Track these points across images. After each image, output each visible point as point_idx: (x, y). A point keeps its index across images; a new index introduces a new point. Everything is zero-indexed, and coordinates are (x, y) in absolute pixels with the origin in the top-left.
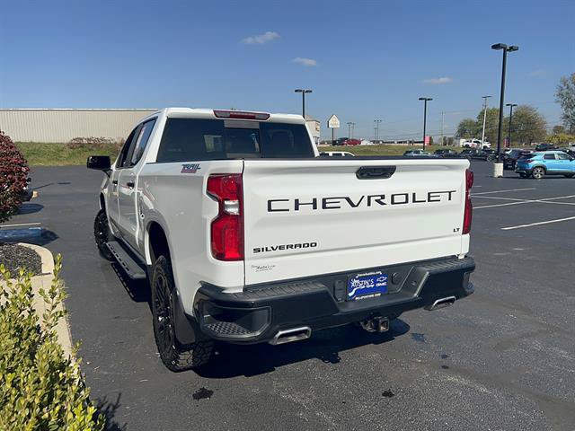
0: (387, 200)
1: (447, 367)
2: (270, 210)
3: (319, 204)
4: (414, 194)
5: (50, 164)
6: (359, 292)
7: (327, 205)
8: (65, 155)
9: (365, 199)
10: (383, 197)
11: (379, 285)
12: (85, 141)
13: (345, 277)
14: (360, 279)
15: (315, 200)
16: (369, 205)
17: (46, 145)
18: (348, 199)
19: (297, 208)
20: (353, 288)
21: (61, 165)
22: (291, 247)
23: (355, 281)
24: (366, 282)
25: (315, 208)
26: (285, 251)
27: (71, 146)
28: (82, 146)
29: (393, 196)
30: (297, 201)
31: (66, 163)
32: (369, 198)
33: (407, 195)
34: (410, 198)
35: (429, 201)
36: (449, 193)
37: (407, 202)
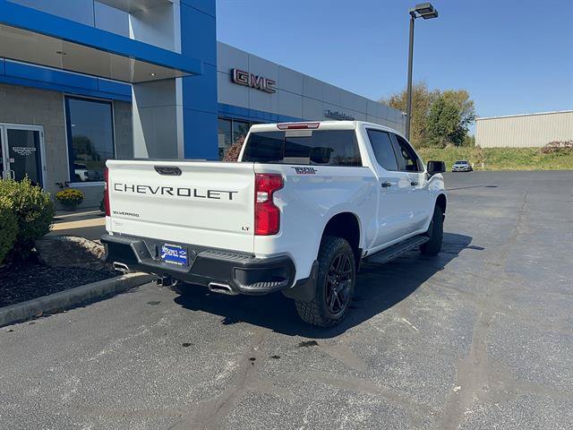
0: (175, 192)
2: (115, 189)
3: (136, 189)
4: (195, 190)
5: (519, 168)
6: (168, 257)
7: (140, 190)
8: (536, 159)
9: (160, 189)
10: (172, 189)
11: (181, 256)
12: (562, 145)
13: (158, 244)
15: (134, 186)
16: (162, 193)
17: (520, 150)
18: (150, 188)
19: (125, 190)
20: (164, 253)
21: (529, 169)
22: (127, 214)
23: (165, 249)
24: (173, 251)
25: (134, 191)
26: (125, 216)
27: (546, 150)
28: (557, 150)
29: (178, 190)
30: (125, 186)
31: (534, 168)
32: (163, 189)
33: (189, 190)
34: (192, 193)
35: (209, 197)
36: (231, 193)
37: (189, 195)
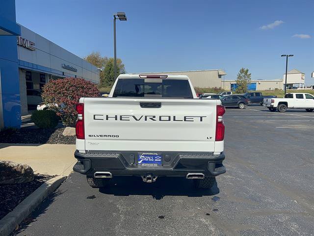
0: (157, 118)
1: (209, 215)
2: (94, 119)
3: (119, 118)
4: (174, 117)
6: (144, 162)
7: (122, 119)
10: (154, 117)
11: (157, 160)
14: (145, 155)
15: (116, 116)
16: (146, 120)
18: (134, 117)
19: (107, 119)
20: (141, 159)
22: (106, 136)
23: (142, 156)
24: (149, 158)
25: (116, 119)
26: (103, 138)
29: (160, 117)
30: (107, 116)
32: (146, 117)
33: (169, 117)
34: (172, 118)
35: (185, 120)
36: (201, 118)
37: (169, 120)
